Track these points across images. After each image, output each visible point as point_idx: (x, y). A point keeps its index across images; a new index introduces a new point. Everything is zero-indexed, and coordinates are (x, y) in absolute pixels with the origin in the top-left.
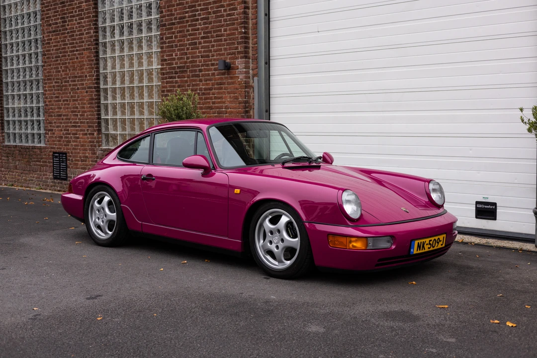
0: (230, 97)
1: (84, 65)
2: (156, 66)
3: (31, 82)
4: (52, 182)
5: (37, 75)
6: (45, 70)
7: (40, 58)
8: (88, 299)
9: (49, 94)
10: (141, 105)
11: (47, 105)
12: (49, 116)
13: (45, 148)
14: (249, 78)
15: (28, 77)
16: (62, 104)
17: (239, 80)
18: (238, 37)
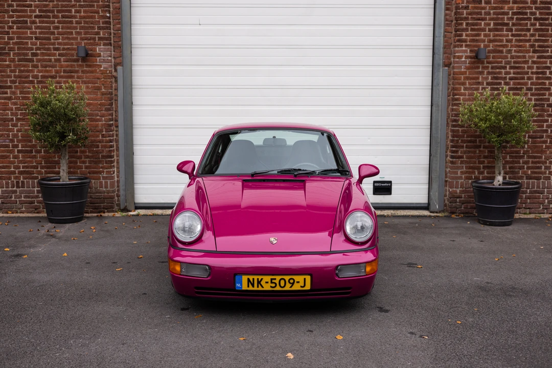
14: (112, 66)
17: (102, 69)
18: (99, 21)
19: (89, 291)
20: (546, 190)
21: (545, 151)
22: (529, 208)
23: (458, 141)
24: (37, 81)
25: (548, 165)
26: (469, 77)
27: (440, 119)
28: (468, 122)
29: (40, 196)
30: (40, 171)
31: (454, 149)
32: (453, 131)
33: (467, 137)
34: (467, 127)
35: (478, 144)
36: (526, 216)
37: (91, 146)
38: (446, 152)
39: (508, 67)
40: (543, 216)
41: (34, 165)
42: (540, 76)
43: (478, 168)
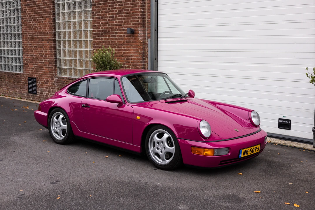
0: (134, 50)
1: (47, 26)
2: (89, 29)
3: (15, 34)
4: (28, 95)
5: (18, 30)
6: (23, 27)
7: (20, 20)
8: (51, 183)
9: (25, 42)
10: (81, 52)
11: (24, 49)
12: (25, 55)
13: (23, 74)
14: (145, 39)
15: (13, 32)
16: (33, 49)
17: (139, 40)
18: (139, 14)
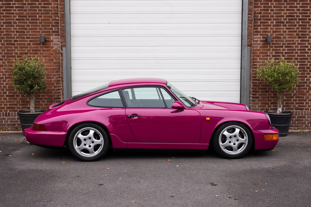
14: (60, 47)
17: (54, 49)
18: (52, 22)
19: (47, 175)
20: (306, 116)
21: (306, 94)
22: (297, 126)
23: (256, 88)
24: (17, 56)
25: (307, 101)
26: (262, 52)
27: (246, 76)
28: (262, 78)
29: (19, 121)
30: (19, 107)
31: (254, 93)
32: (253, 83)
33: (262, 86)
34: (261, 81)
35: (267, 90)
36: (295, 131)
37: (48, 93)
38: (250, 95)
39: (284, 46)
40: (305, 131)
41: (15, 104)
42: (302, 51)
43: (268, 104)
